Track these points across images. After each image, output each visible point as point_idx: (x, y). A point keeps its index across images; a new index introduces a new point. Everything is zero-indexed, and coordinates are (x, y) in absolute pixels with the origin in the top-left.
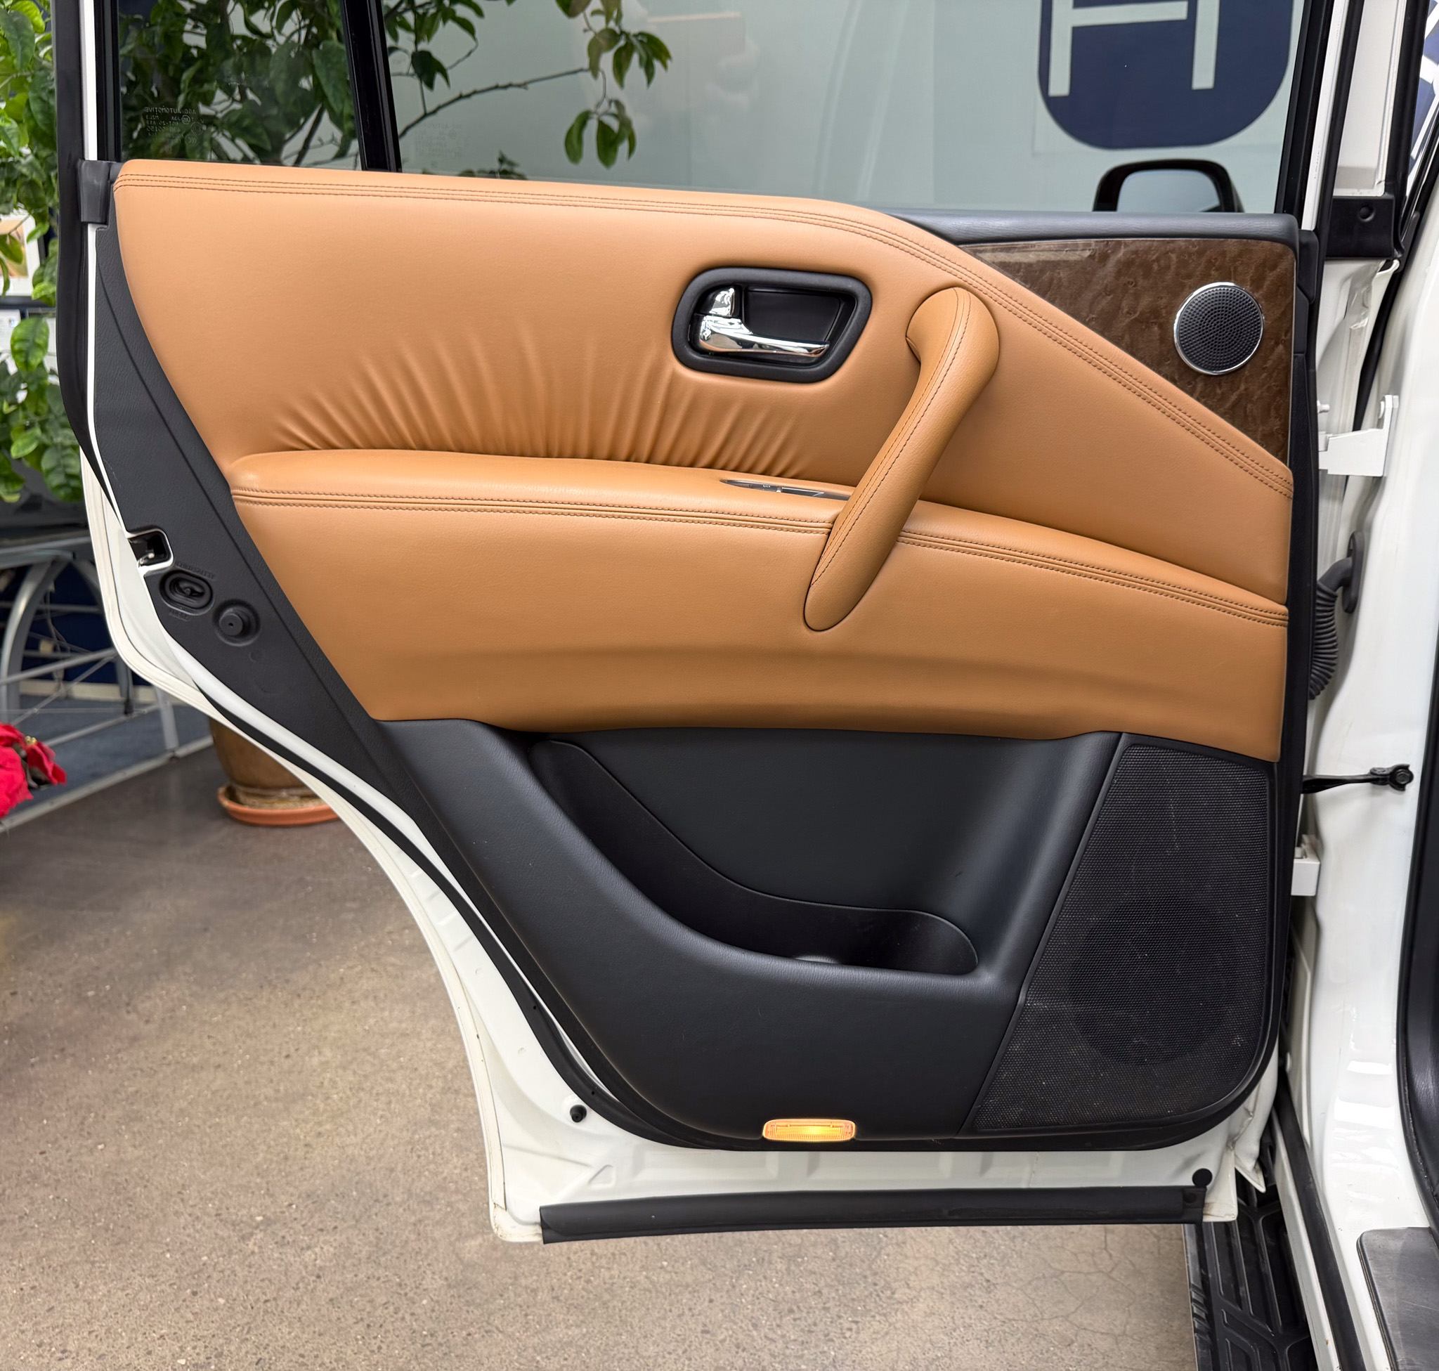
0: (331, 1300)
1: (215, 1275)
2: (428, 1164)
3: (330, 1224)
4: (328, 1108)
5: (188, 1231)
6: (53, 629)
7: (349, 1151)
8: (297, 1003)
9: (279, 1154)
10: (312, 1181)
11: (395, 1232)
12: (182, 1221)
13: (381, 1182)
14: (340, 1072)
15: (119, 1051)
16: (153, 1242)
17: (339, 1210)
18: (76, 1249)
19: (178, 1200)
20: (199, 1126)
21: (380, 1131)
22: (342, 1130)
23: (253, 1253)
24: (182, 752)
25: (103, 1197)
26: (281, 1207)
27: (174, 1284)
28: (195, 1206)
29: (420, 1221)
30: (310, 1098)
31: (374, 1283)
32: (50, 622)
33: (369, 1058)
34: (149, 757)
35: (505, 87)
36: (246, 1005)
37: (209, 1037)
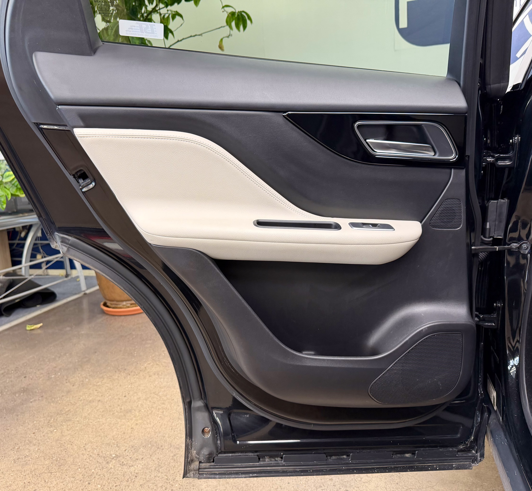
0: (141, 485)
1: (97, 477)
2: (177, 434)
3: (140, 457)
4: (140, 414)
5: (87, 461)
6: (41, 250)
7: (148, 430)
8: (129, 377)
9: (121, 432)
10: (134, 441)
11: (165, 459)
12: (85, 457)
13: (160, 441)
14: (145, 401)
15: (63, 396)
16: (74, 465)
17: (144, 452)
18: (45, 468)
19: (84, 449)
20: (92, 422)
21: (160, 422)
22: (145, 422)
23: (111, 468)
24: (88, 292)
25: (56, 449)
26: (122, 451)
27: (81, 480)
28: (90, 451)
29: (175, 455)
30: (133, 411)
31: (157, 479)
32: (40, 248)
33: (155, 396)
34: (76, 294)
35: (194, 36)
36: (110, 378)
37: (96, 390)
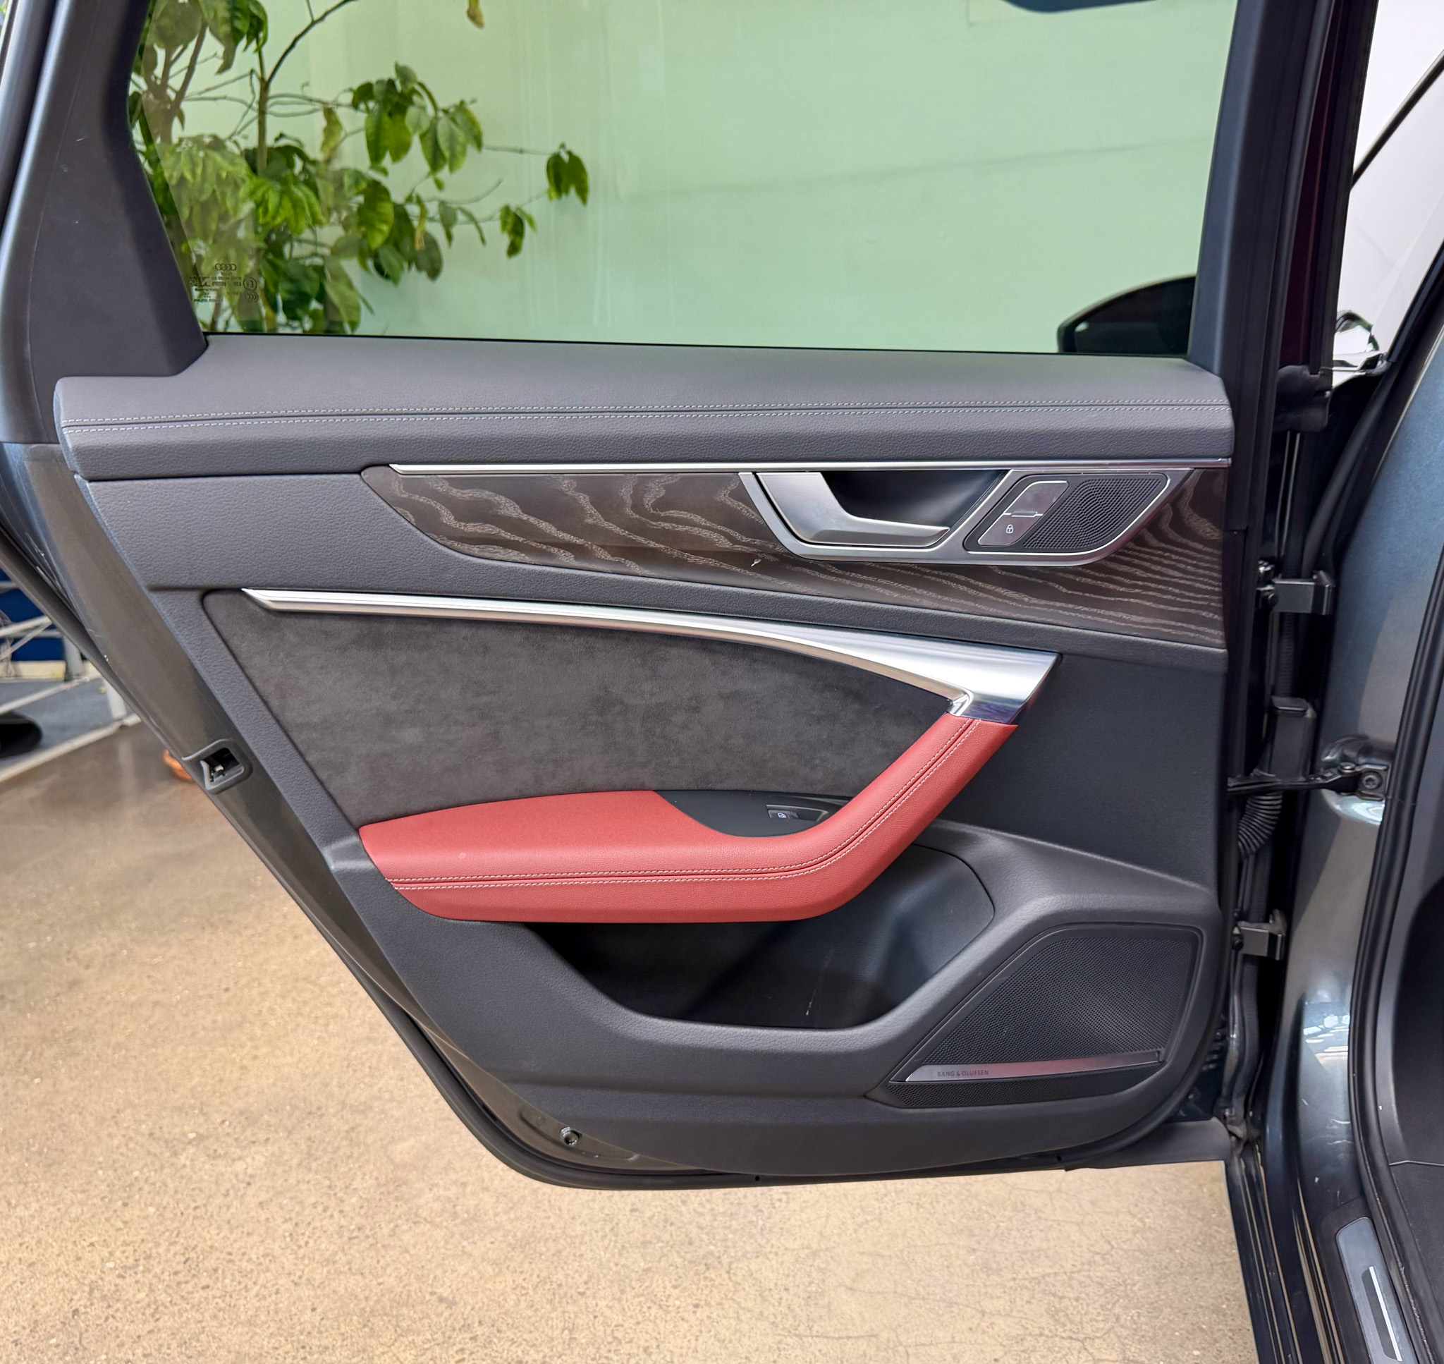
0: (261, 1204)
1: (147, 1188)
2: (364, 1077)
3: (262, 1136)
5: (121, 1150)
7: (285, 1070)
8: (238, 940)
9: (213, 1078)
10: (246, 1099)
12: (116, 1142)
13: (316, 1095)
15: (58, 995)
17: (272, 1123)
18: (10, 1172)
19: (112, 1123)
20: (135, 1057)
21: (317, 1050)
22: (278, 1052)
24: (129, 721)
26: (213, 1124)
27: (105, 1197)
28: (129, 1127)
29: (353, 1129)
30: (248, 1025)
34: (97, 727)
36: (187, 945)
37: (149, 977)
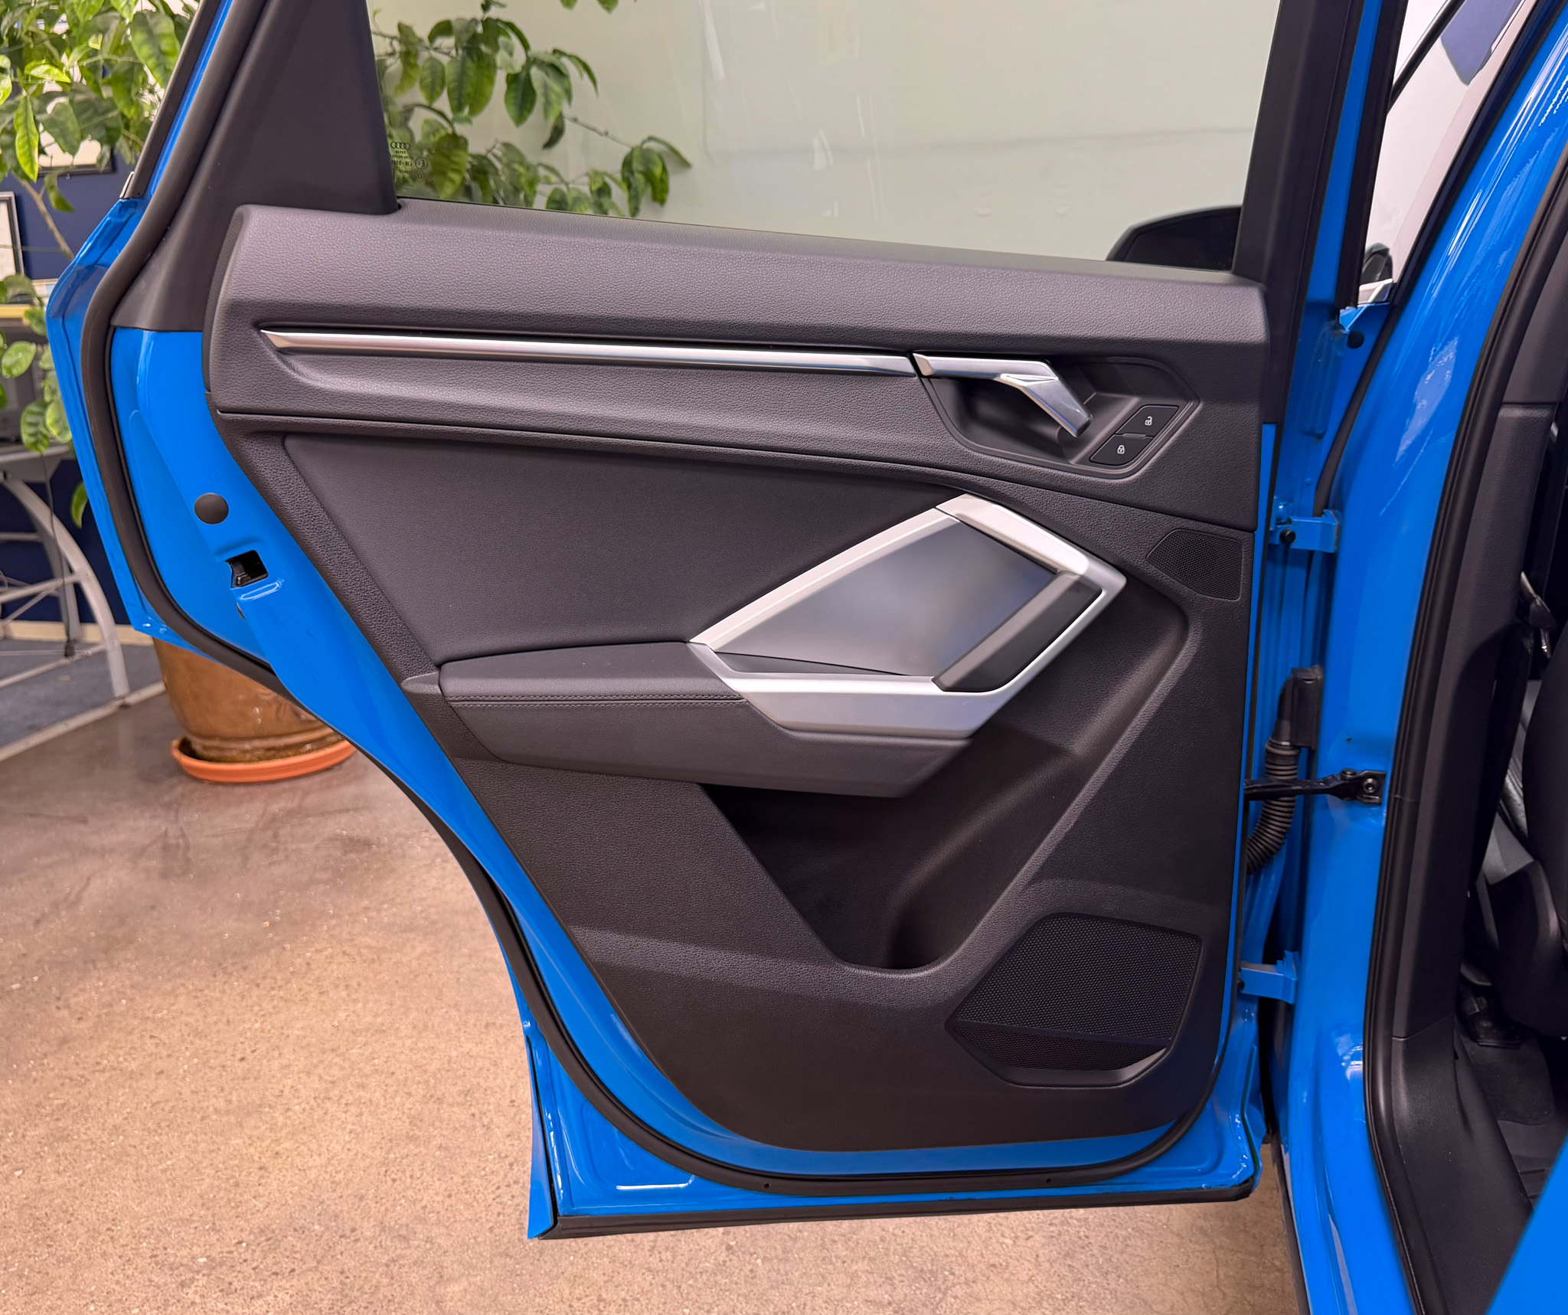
2: (404, 1191)
3: (286, 1265)
8: (255, 992)
10: (266, 1212)
12: (110, 1264)
14: (304, 1076)
15: (45, 1055)
17: (298, 1249)
19: (107, 1238)
20: (135, 1147)
21: (349, 1150)
22: (304, 1147)
28: (127, 1245)
29: (393, 1261)
33: (337, 1060)
34: (95, 706)
36: (196, 997)
37: (151, 1037)
